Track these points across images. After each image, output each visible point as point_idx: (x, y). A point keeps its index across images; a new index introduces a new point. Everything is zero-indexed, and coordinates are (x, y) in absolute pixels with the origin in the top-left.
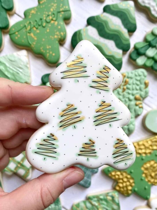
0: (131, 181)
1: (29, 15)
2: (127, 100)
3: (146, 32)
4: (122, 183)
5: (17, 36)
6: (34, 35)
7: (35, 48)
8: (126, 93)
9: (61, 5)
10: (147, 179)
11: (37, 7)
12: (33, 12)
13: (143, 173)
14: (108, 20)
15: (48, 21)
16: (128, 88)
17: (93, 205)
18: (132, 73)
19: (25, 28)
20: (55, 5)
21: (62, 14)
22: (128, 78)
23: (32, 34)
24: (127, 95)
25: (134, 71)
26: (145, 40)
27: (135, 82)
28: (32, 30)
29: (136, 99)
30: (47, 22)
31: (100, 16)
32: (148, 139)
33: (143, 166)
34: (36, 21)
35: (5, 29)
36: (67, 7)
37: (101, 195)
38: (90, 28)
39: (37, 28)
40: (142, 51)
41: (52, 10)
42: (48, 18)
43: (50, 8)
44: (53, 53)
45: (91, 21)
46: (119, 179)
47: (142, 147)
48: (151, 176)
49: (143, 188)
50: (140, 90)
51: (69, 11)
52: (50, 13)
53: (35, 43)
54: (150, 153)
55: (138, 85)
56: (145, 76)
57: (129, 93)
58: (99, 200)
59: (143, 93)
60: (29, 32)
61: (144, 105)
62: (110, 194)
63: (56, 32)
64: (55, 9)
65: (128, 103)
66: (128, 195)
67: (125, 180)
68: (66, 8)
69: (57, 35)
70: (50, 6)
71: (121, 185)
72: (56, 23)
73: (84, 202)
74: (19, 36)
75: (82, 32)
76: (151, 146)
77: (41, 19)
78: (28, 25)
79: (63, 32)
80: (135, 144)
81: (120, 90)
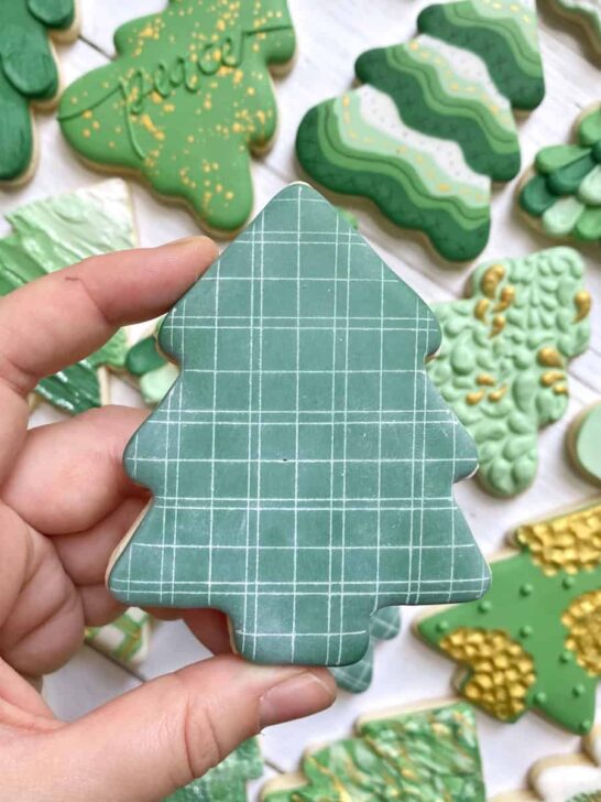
0: (525, 666)
1: (135, 45)
2: (509, 363)
3: (578, 106)
4: (489, 675)
5: (89, 124)
6: (154, 123)
7: (157, 173)
8: (506, 338)
9: (258, 5)
10: (584, 659)
11: (163, 15)
12: (148, 32)
13: (569, 636)
14: (437, 63)
15: (208, 67)
16: (512, 322)
17: (379, 756)
18: (527, 263)
19: (118, 94)
20: (233, 7)
21: (261, 42)
22: (512, 281)
23: (146, 120)
24: (510, 349)
25: (534, 258)
26: (577, 138)
27: (538, 296)
28: (144, 101)
29: (543, 362)
30: (204, 73)
31: (406, 48)
32: (586, 509)
33: (566, 611)
34: (161, 67)
35: (40, 98)
36: (279, 15)
37: (409, 719)
38: (367, 91)
39: (164, 97)
40: (564, 180)
41: (221, 25)
42: (208, 57)
43: (214, 18)
44: (225, 189)
45: (371, 69)
46: (479, 659)
47: (567, 540)
48: (597, 645)
49: (569, 692)
50: (560, 326)
51: (289, 27)
52: (215, 38)
53: (156, 154)
54: (594, 562)
55: (549, 309)
57: (515, 341)
58: (404, 736)
59: (569, 340)
60: (136, 109)
61: (572, 385)
62: (445, 715)
63: (240, 109)
64: (232, 23)
65: (514, 374)
66: (512, 717)
67: (502, 662)
68: (275, 19)
69: (240, 120)
70: (213, 8)
71: (485, 682)
72: (239, 74)
73: (348, 745)
74: (96, 125)
75: (337, 109)
76: (599, 535)
77: (181, 61)
78: (131, 82)
79: (265, 111)
80: (539, 531)
81: (484, 329)
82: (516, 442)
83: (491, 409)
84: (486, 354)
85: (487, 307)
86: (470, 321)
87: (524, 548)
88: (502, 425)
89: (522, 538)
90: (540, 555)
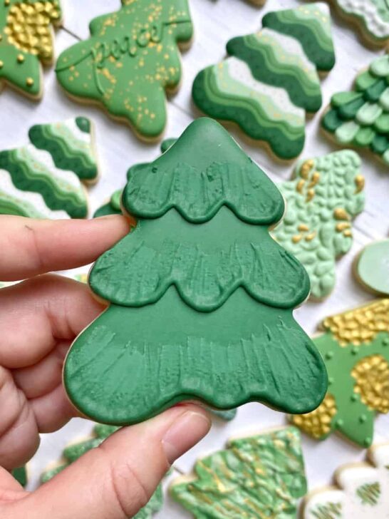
0: (330, 403)
1: (101, 28)
2: (317, 218)
3: (355, 70)
5: (72, 73)
6: (111, 73)
8: (315, 203)
9: (172, 8)
10: (365, 399)
11: (118, 13)
12: (109, 22)
13: (356, 384)
14: (272, 44)
15: (142, 42)
16: (319, 194)
17: (242, 460)
18: (327, 160)
19: (90, 57)
20: (158, 9)
21: (173, 29)
22: (318, 169)
23: (106, 71)
24: (317, 209)
25: (331, 156)
26: (356, 87)
27: (334, 178)
28: (106, 61)
29: (337, 217)
30: (140, 46)
31: (256, 36)
32: (365, 306)
33: (354, 369)
34: (116, 42)
36: (184, 14)
37: (260, 437)
38: (233, 61)
39: (117, 59)
40: (348, 111)
41: (151, 19)
42: (142, 37)
43: (147, 14)
45: (235, 48)
47: (353, 325)
48: (373, 391)
49: (356, 420)
50: (346, 196)
51: (189, 21)
52: (147, 26)
53: (111, 91)
54: (370, 338)
55: (340, 186)
56: (356, 167)
57: (321, 205)
58: (257, 447)
59: (352, 204)
60: (100, 65)
61: (354, 232)
62: (282, 434)
63: (160, 66)
64: (157, 18)
65: (320, 225)
66: (323, 437)
68: (181, 16)
69: (161, 74)
70: (146, 10)
72: (160, 47)
73: (223, 454)
74: (77, 74)
75: (215, 71)
76: (372, 322)
77: (127, 39)
78: (98, 51)
79: (175, 68)
80: (337, 320)
81: (302, 198)
82: (321, 265)
83: (307, 245)
84: (303, 213)
85: (303, 185)
86: (293, 193)
87: (327, 330)
88: (313, 255)
89: (327, 324)
90: (337, 334)
